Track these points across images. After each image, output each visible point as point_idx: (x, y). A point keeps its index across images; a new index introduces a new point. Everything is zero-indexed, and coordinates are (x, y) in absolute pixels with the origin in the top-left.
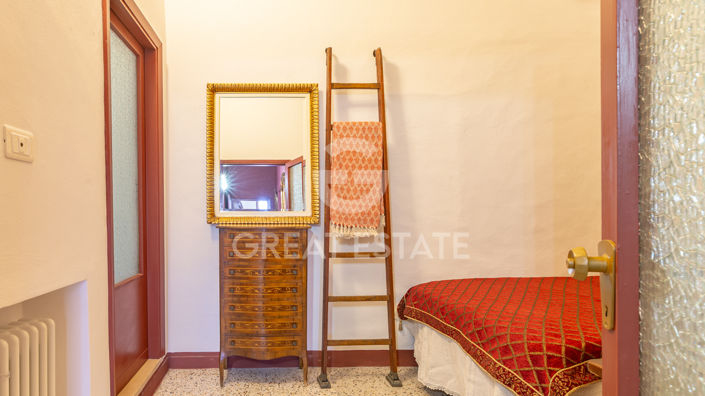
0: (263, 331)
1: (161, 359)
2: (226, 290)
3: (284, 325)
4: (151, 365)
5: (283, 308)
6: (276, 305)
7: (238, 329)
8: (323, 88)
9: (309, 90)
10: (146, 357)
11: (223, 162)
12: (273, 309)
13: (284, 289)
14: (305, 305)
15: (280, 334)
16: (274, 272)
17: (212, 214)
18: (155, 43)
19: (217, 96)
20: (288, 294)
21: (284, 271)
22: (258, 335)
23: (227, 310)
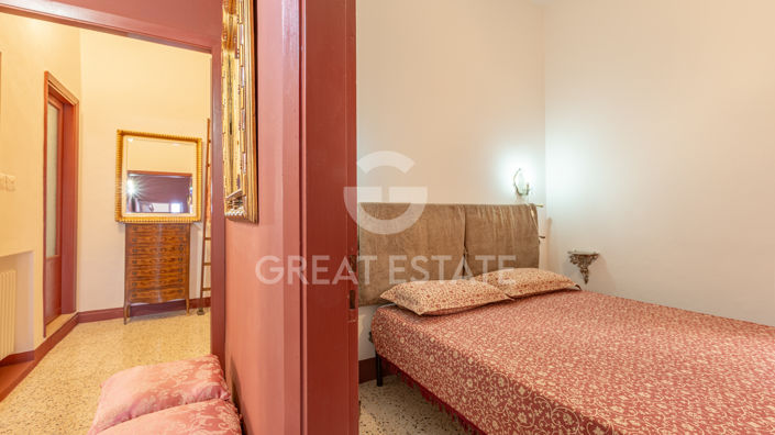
0: (158, 286)
1: (73, 315)
2: (130, 262)
3: (173, 281)
4: (65, 318)
5: (172, 271)
6: (168, 269)
7: (139, 286)
8: (205, 140)
9: (196, 141)
10: (59, 313)
11: (129, 172)
12: (165, 271)
13: (173, 259)
14: (188, 268)
15: (170, 286)
16: (166, 250)
17: (120, 216)
18: (72, 102)
19: (125, 138)
20: (176, 262)
21: (173, 248)
22: (153, 288)
23: (131, 275)
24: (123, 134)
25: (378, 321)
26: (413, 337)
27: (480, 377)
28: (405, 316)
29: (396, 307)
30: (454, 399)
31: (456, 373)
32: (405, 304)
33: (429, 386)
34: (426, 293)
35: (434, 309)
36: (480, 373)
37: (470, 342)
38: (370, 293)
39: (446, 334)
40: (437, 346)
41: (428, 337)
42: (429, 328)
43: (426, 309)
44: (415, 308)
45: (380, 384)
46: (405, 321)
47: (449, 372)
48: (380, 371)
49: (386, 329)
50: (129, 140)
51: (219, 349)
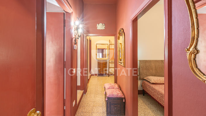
8: (109, 44)
24: (97, 44)
25: (143, 83)
26: (150, 87)
27: (162, 95)
28: (149, 83)
29: (147, 81)
30: (157, 99)
31: (157, 94)
32: (149, 81)
33: (153, 96)
34: (153, 79)
35: (155, 82)
36: (161, 95)
37: (161, 89)
38: (142, 77)
39: (157, 87)
40: (154, 89)
41: (153, 87)
42: (153, 86)
43: (153, 82)
44: (151, 82)
45: (144, 95)
46: (148, 84)
47: (156, 94)
48: (144, 93)
49: (145, 85)
50: (97, 45)
51: (116, 82)
